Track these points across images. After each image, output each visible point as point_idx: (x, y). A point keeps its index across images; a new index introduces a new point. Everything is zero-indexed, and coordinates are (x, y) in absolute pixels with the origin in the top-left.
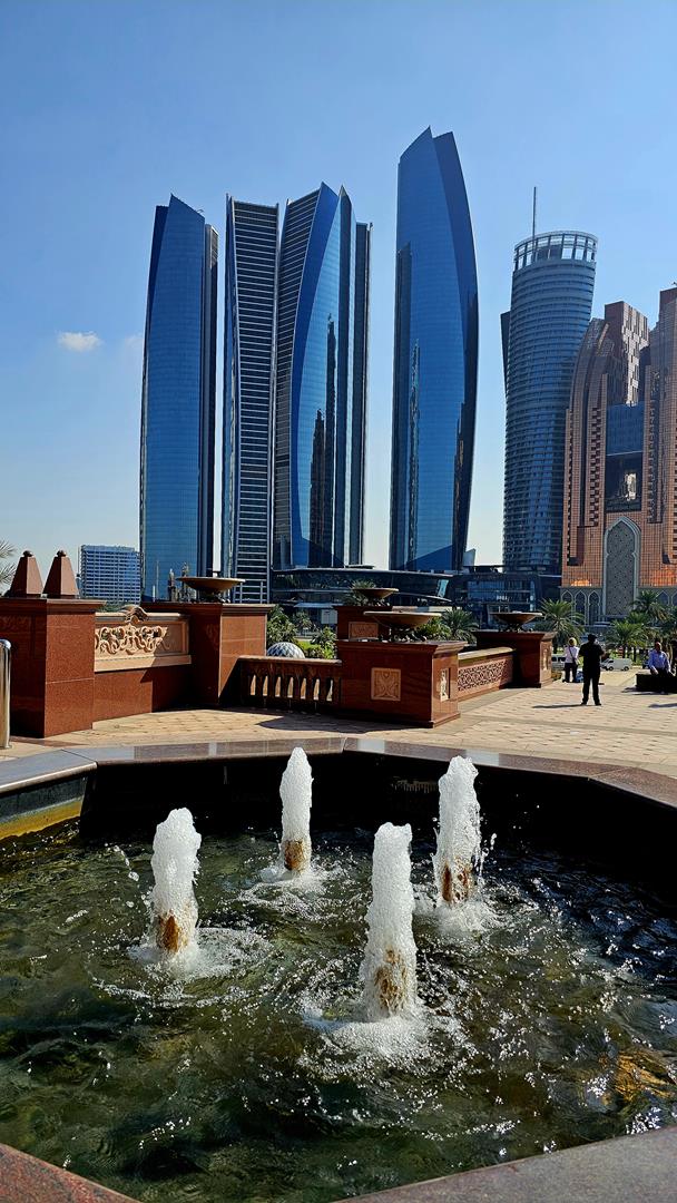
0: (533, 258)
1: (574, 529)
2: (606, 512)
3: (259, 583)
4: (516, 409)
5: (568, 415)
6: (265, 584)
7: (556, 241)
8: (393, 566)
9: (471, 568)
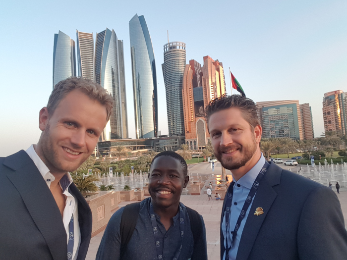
0: (169, 49)
1: (187, 123)
2: (195, 117)
4: (168, 90)
5: (182, 91)
7: (174, 44)
8: (137, 138)
9: (160, 136)
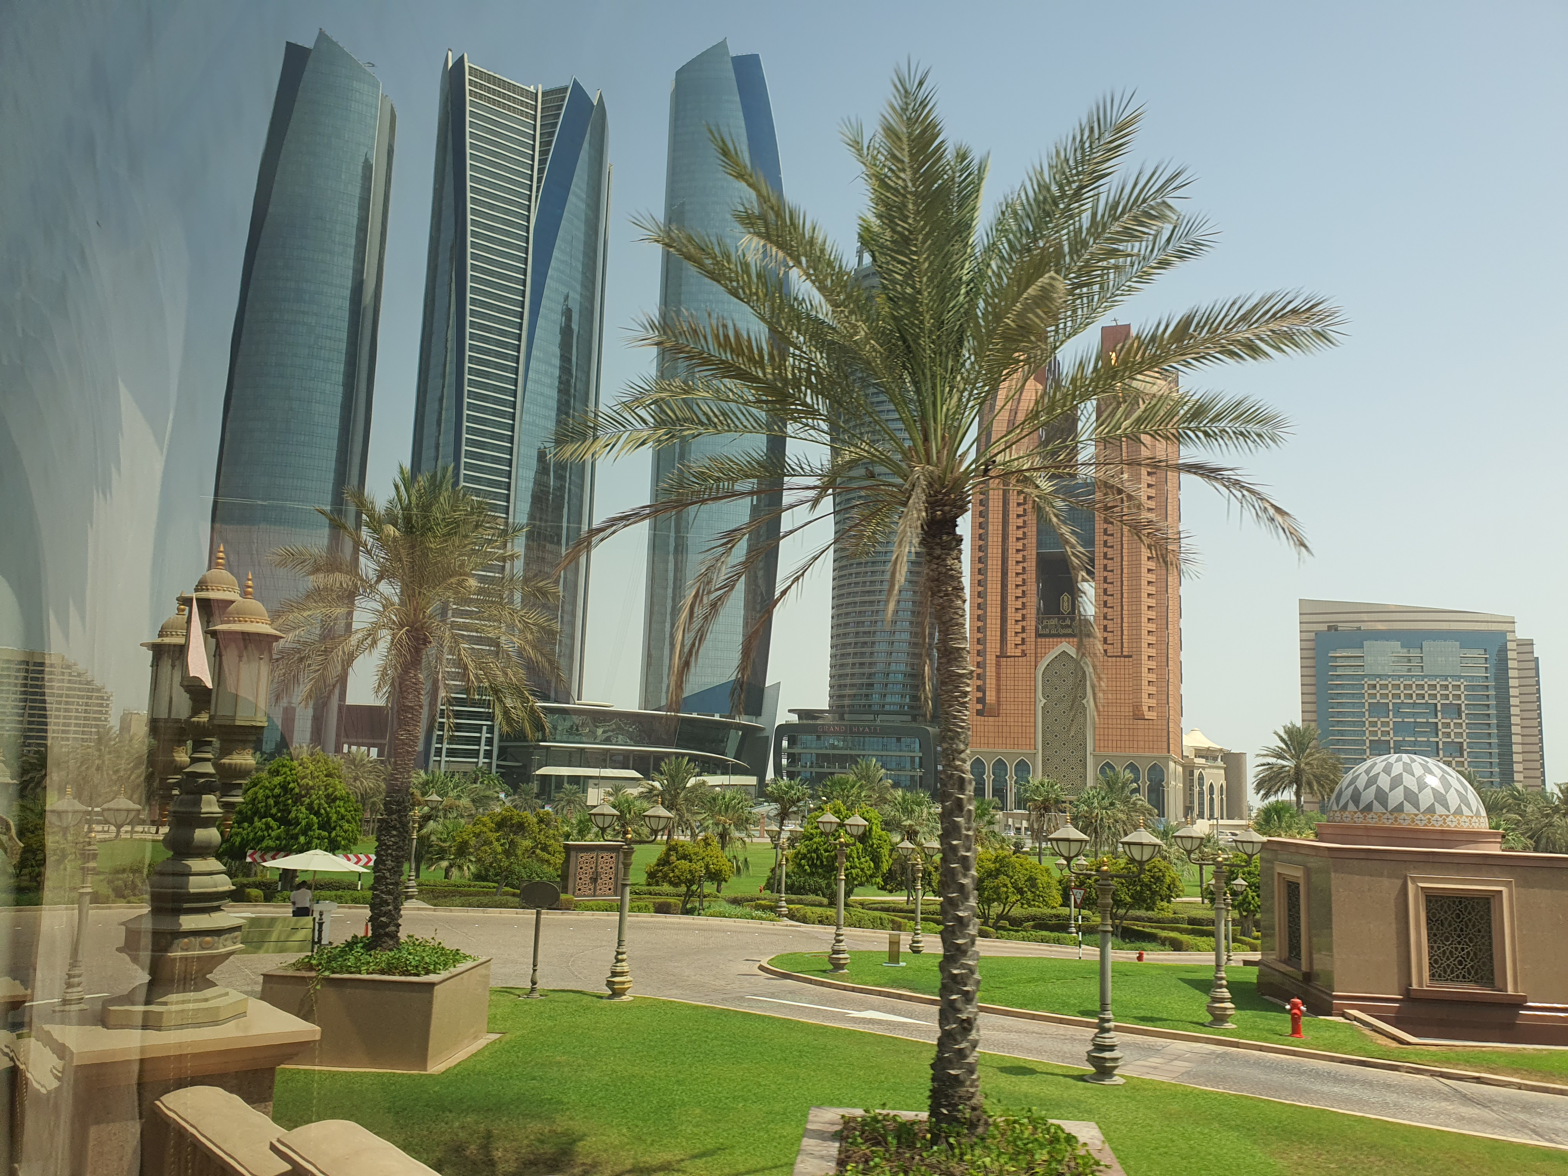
2: (1038, 635)
3: (479, 729)
6: (491, 729)
8: (646, 703)
